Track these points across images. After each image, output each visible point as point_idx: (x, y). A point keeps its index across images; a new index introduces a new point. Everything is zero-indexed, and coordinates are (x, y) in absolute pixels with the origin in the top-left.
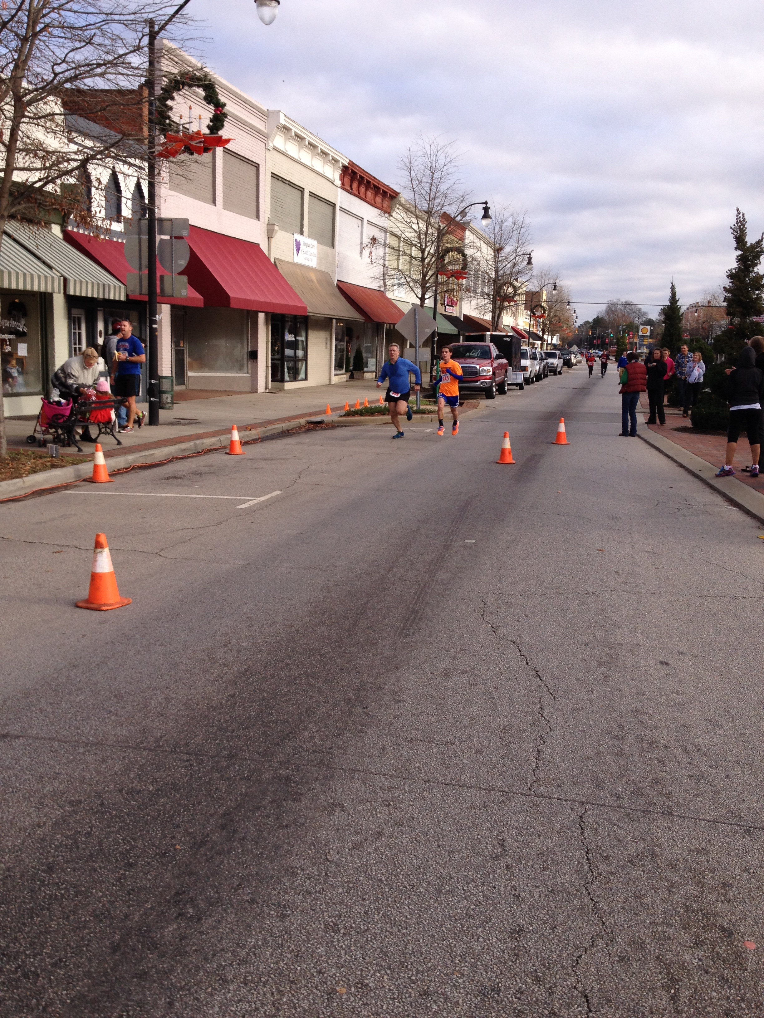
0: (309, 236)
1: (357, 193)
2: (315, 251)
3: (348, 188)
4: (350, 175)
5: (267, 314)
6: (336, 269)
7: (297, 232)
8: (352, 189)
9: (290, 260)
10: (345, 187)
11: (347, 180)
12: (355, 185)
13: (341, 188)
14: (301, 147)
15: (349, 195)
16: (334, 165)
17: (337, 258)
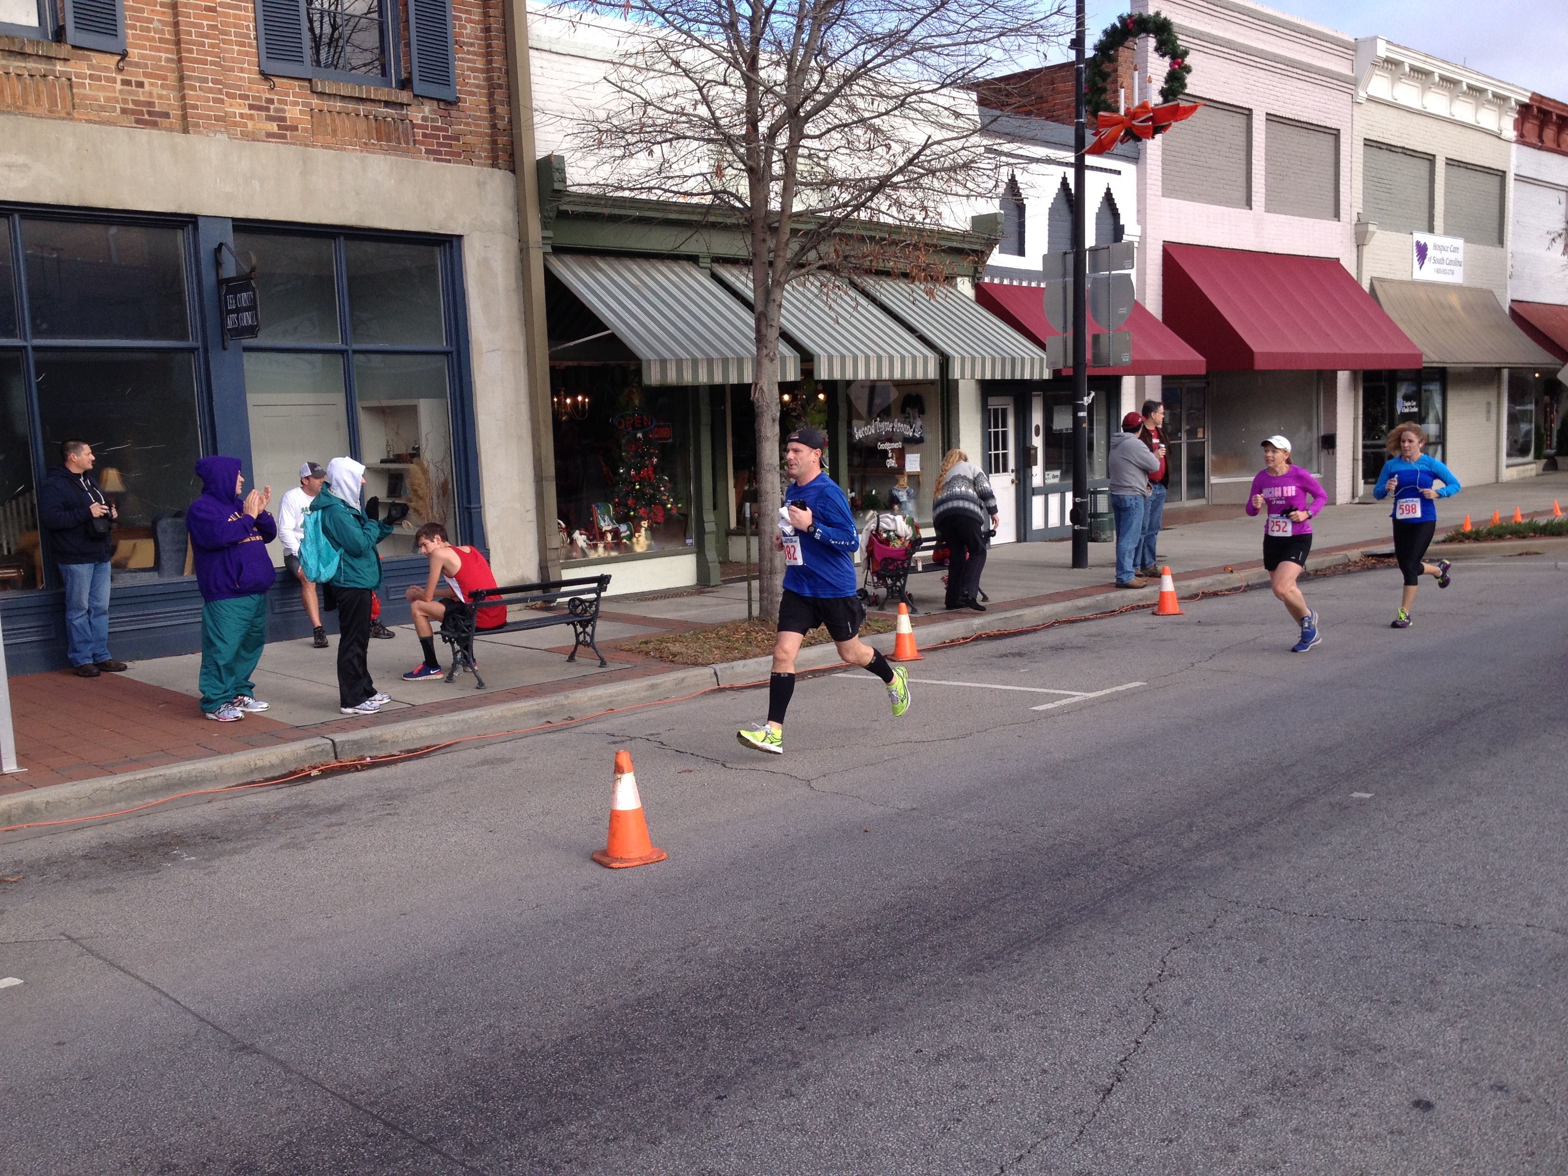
0: (1447, 233)
1: (1554, 146)
2: (1460, 256)
3: (1535, 140)
4: (1536, 118)
5: (1354, 374)
6: (1509, 282)
7: (1419, 230)
8: (1542, 141)
9: (1406, 277)
10: (1527, 140)
11: (1531, 127)
12: (1549, 133)
13: (1517, 142)
14: (1425, 89)
15: (1536, 152)
16: (1500, 106)
17: (1509, 263)
